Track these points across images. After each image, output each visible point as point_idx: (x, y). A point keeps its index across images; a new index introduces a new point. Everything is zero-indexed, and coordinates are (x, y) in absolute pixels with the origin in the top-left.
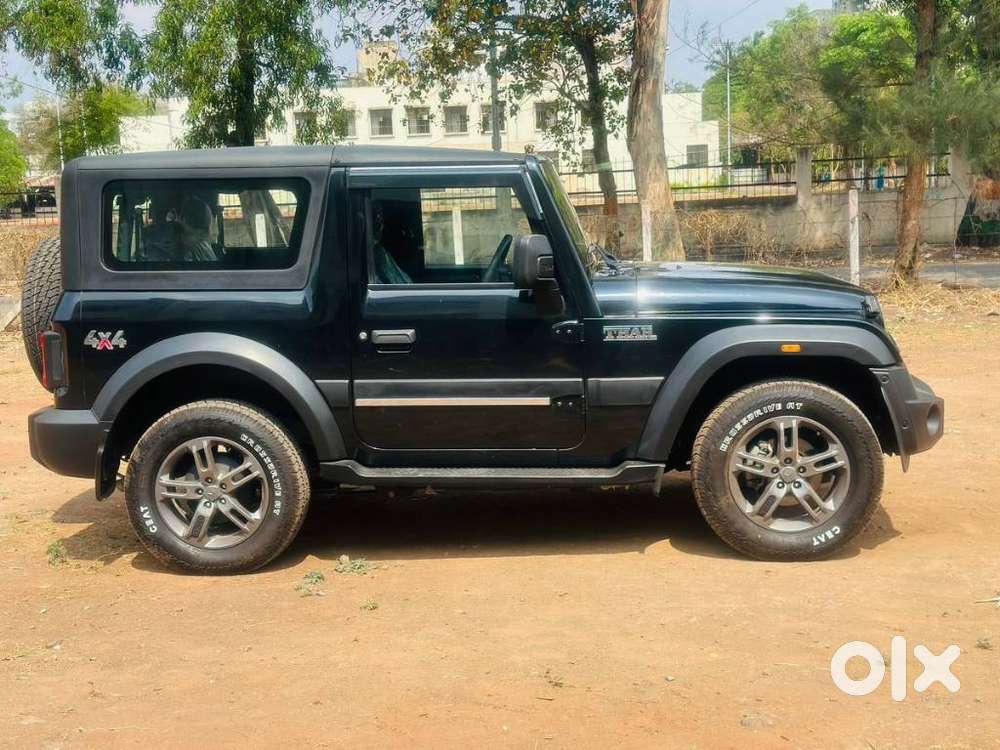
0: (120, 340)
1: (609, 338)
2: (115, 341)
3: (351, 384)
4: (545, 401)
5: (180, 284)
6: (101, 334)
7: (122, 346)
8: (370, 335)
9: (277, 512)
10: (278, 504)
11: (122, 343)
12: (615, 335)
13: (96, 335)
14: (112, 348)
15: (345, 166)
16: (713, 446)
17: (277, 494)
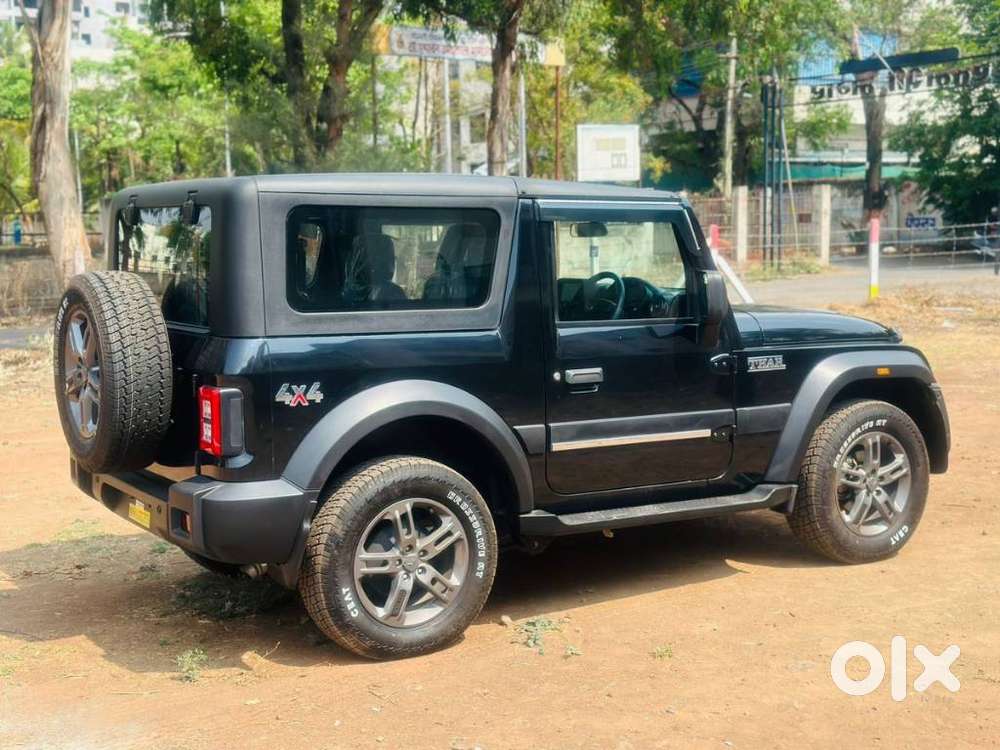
0: (316, 395)
1: (752, 369)
2: (310, 396)
3: (548, 429)
4: (706, 433)
5: (374, 327)
6: (294, 387)
7: (318, 401)
8: (563, 376)
9: (480, 575)
10: (481, 566)
11: (318, 397)
12: (756, 366)
13: (290, 391)
14: (307, 404)
15: (533, 198)
16: (828, 465)
17: (480, 555)
